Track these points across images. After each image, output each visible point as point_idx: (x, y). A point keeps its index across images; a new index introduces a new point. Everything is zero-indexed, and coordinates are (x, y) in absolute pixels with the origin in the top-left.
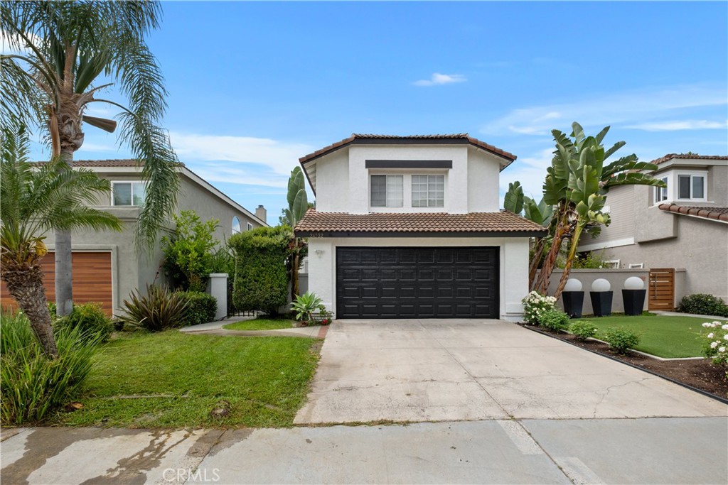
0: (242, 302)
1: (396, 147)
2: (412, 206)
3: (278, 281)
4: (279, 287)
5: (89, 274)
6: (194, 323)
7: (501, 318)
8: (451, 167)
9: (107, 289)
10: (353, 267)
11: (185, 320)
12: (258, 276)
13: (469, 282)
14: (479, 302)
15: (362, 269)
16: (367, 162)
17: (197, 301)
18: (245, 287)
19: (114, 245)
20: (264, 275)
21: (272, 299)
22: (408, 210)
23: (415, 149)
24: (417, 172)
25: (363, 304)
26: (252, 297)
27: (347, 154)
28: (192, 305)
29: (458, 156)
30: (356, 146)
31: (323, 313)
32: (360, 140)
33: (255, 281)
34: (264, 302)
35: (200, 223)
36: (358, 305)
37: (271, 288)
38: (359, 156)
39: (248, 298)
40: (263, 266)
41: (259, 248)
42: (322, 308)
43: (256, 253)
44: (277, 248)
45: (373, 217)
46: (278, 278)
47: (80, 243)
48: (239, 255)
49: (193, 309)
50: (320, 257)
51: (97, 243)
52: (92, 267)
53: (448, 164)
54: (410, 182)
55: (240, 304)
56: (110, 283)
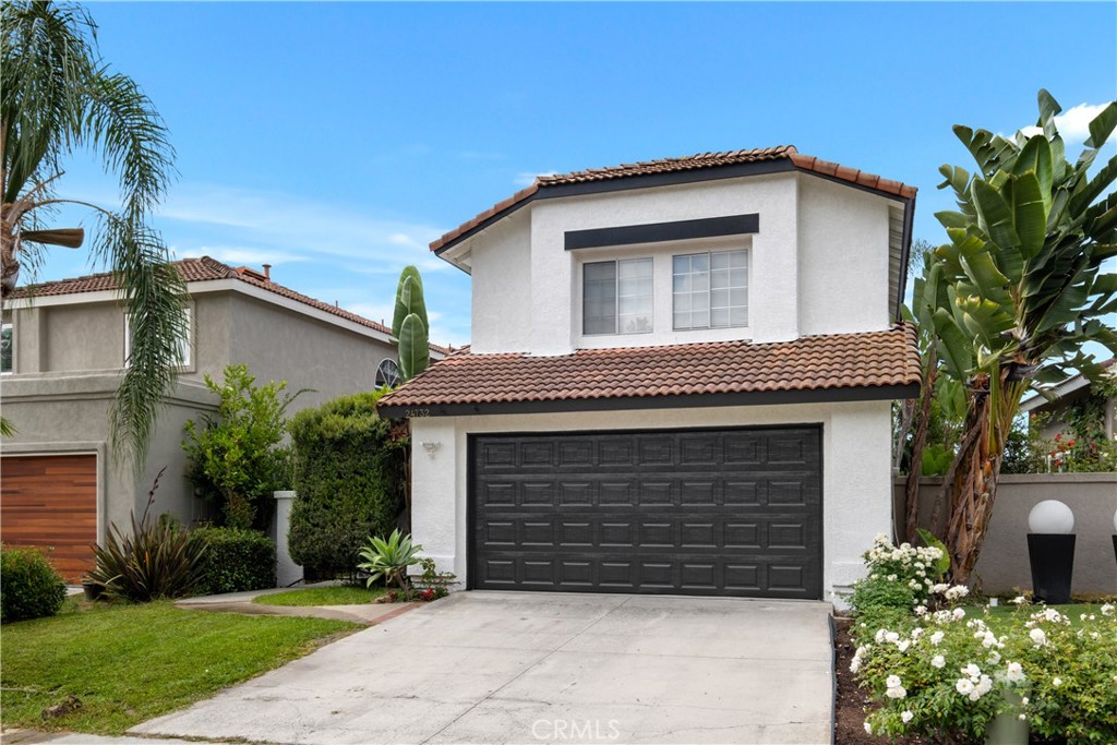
0: (302, 551)
1: (630, 195)
2: (674, 329)
3: (366, 508)
4: (369, 520)
5: (67, 495)
6: (217, 590)
7: (826, 598)
8: (756, 230)
9: (90, 522)
10: (504, 477)
11: (200, 582)
12: (331, 498)
13: (756, 510)
14: (778, 558)
15: (523, 482)
16: (568, 235)
17: (227, 546)
18: (307, 519)
19: (102, 442)
20: (340, 495)
21: (353, 545)
22: (663, 337)
23: (672, 195)
24: (684, 247)
25: (525, 559)
26: (319, 539)
27: (527, 221)
28: (214, 554)
29: (774, 202)
30: (545, 204)
31: (429, 575)
32: (553, 190)
33: (326, 507)
34: (339, 550)
35: (255, 389)
36: (514, 560)
37: (354, 521)
38: (553, 223)
39: (312, 542)
40: (340, 477)
41: (332, 440)
42: (428, 564)
43: (328, 448)
44: (365, 439)
45: (582, 360)
46: (366, 503)
47: (54, 440)
48: (301, 454)
49: (216, 562)
50: (433, 458)
51: (77, 439)
52: (71, 483)
53: (749, 224)
54: (670, 271)
55: (298, 553)
56: (95, 511)
